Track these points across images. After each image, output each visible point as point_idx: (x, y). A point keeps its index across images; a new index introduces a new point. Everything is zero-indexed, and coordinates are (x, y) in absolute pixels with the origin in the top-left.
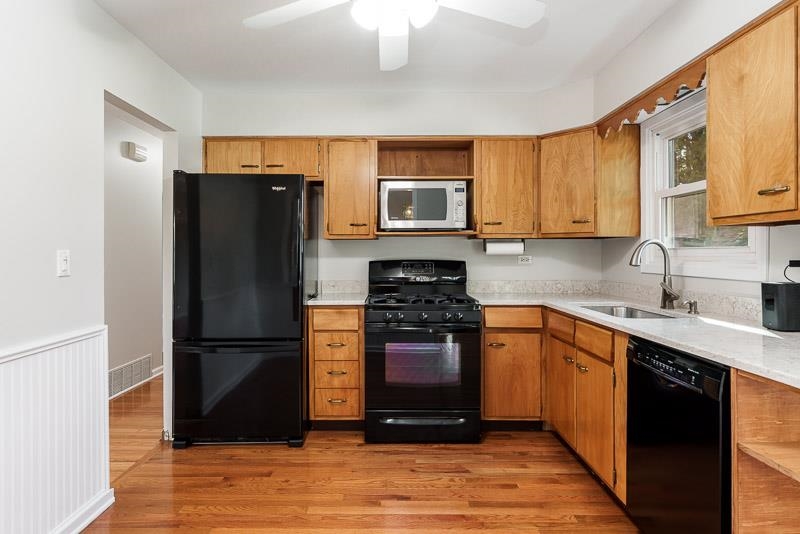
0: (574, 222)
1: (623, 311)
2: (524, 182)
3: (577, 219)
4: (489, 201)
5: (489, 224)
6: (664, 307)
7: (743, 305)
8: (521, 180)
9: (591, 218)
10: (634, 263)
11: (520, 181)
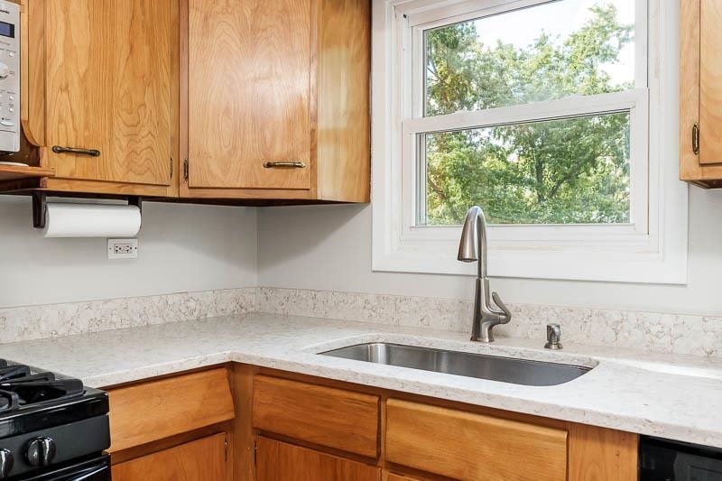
0: (269, 165)
1: (381, 351)
2: (153, 53)
3: (274, 158)
4: (66, 89)
5: (68, 151)
6: (476, 336)
7: (637, 326)
8: (146, 49)
9: (304, 159)
10: (467, 255)
11: (144, 51)
